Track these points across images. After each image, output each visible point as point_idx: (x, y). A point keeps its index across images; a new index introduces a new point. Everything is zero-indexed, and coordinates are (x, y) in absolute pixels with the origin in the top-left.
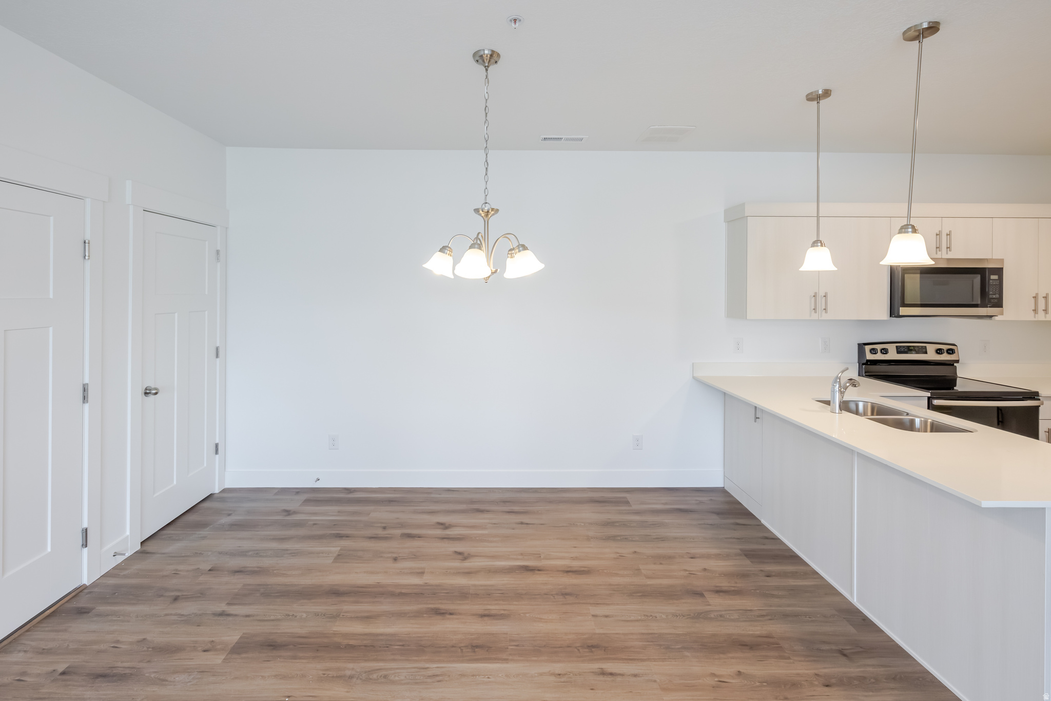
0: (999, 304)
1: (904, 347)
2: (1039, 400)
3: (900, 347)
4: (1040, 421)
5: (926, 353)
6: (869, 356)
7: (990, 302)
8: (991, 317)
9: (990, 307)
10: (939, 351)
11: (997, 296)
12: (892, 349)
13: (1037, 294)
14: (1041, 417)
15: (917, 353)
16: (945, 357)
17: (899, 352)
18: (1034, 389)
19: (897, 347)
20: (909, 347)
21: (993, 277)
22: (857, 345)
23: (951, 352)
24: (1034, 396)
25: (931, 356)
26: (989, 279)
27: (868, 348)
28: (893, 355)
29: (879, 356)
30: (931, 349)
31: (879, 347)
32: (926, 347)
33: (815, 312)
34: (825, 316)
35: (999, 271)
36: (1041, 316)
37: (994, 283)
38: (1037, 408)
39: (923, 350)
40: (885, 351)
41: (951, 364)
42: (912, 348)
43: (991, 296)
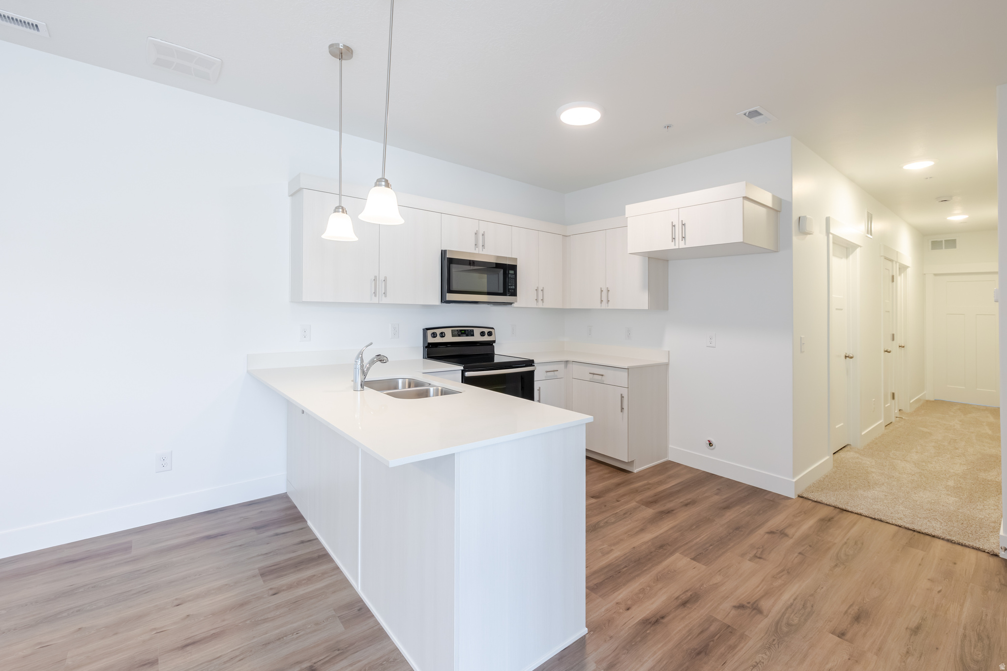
0: (514, 293)
1: (457, 331)
2: (534, 366)
3: (455, 330)
4: (535, 382)
5: (473, 335)
6: (431, 340)
7: (509, 291)
8: (511, 304)
9: (509, 296)
10: (482, 334)
11: (513, 287)
12: (448, 332)
13: (538, 287)
14: (535, 380)
15: (466, 336)
16: (486, 338)
17: (453, 336)
18: (531, 359)
19: (452, 330)
20: (461, 330)
21: (511, 272)
22: (422, 331)
23: (490, 334)
24: (530, 363)
25: (477, 338)
26: (509, 273)
27: (429, 332)
28: (449, 338)
29: (438, 340)
30: (477, 332)
31: (438, 332)
32: (473, 330)
33: (376, 296)
34: (385, 300)
35: (514, 268)
36: (540, 305)
37: (511, 277)
38: (532, 372)
39: (471, 333)
40: (442, 335)
41: (490, 344)
42: (463, 332)
43: (509, 287)
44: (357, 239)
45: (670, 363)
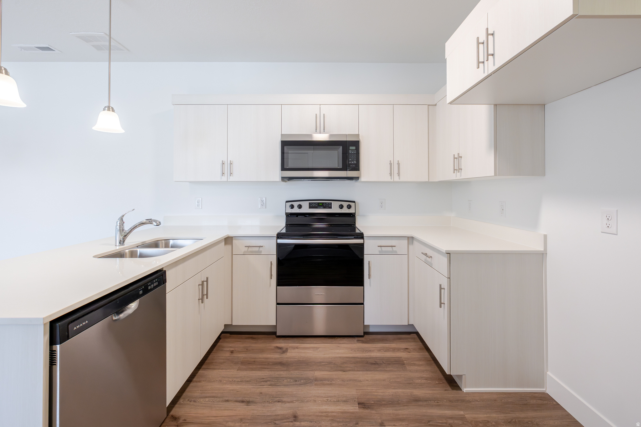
0: (357, 168)
1: (315, 203)
2: (364, 238)
3: (312, 203)
5: (331, 208)
6: (290, 211)
7: (349, 166)
9: (349, 170)
10: (341, 207)
11: (355, 162)
12: (306, 205)
13: (391, 161)
14: (365, 252)
15: (324, 208)
16: (345, 210)
17: (310, 207)
19: (309, 203)
20: (319, 203)
21: (351, 148)
23: (349, 207)
25: (335, 209)
26: (349, 149)
27: (288, 204)
28: (306, 209)
29: (296, 210)
30: (335, 205)
31: (296, 204)
32: (331, 203)
33: (225, 176)
34: (232, 179)
35: (356, 144)
36: (395, 178)
37: (353, 152)
39: (329, 206)
40: (300, 207)
41: (352, 216)
42: (321, 204)
43: (350, 162)
44: (123, 131)
45: (548, 252)
